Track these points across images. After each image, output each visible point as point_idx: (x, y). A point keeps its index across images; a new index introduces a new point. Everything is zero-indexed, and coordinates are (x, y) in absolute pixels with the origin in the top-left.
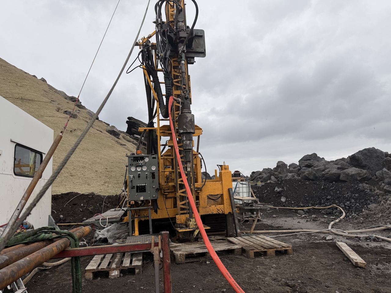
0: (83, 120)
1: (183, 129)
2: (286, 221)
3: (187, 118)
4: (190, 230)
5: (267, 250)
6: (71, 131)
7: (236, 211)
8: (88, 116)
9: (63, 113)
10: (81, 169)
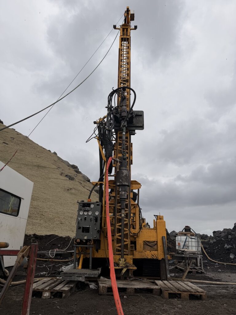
0: (78, 181)
1: (120, 182)
2: (229, 276)
3: (123, 173)
4: (119, 268)
5: (181, 293)
6: (68, 190)
7: (167, 257)
8: (82, 179)
9: (65, 176)
10: (69, 219)
